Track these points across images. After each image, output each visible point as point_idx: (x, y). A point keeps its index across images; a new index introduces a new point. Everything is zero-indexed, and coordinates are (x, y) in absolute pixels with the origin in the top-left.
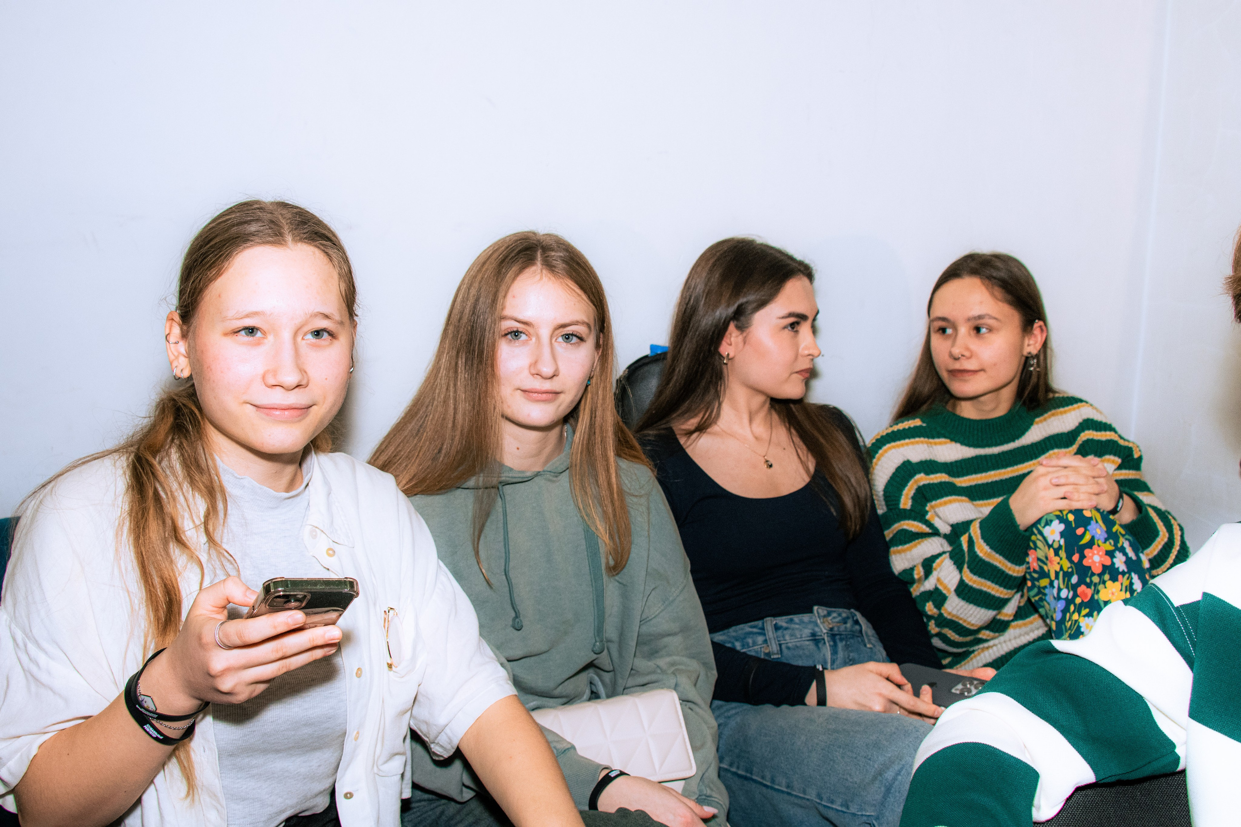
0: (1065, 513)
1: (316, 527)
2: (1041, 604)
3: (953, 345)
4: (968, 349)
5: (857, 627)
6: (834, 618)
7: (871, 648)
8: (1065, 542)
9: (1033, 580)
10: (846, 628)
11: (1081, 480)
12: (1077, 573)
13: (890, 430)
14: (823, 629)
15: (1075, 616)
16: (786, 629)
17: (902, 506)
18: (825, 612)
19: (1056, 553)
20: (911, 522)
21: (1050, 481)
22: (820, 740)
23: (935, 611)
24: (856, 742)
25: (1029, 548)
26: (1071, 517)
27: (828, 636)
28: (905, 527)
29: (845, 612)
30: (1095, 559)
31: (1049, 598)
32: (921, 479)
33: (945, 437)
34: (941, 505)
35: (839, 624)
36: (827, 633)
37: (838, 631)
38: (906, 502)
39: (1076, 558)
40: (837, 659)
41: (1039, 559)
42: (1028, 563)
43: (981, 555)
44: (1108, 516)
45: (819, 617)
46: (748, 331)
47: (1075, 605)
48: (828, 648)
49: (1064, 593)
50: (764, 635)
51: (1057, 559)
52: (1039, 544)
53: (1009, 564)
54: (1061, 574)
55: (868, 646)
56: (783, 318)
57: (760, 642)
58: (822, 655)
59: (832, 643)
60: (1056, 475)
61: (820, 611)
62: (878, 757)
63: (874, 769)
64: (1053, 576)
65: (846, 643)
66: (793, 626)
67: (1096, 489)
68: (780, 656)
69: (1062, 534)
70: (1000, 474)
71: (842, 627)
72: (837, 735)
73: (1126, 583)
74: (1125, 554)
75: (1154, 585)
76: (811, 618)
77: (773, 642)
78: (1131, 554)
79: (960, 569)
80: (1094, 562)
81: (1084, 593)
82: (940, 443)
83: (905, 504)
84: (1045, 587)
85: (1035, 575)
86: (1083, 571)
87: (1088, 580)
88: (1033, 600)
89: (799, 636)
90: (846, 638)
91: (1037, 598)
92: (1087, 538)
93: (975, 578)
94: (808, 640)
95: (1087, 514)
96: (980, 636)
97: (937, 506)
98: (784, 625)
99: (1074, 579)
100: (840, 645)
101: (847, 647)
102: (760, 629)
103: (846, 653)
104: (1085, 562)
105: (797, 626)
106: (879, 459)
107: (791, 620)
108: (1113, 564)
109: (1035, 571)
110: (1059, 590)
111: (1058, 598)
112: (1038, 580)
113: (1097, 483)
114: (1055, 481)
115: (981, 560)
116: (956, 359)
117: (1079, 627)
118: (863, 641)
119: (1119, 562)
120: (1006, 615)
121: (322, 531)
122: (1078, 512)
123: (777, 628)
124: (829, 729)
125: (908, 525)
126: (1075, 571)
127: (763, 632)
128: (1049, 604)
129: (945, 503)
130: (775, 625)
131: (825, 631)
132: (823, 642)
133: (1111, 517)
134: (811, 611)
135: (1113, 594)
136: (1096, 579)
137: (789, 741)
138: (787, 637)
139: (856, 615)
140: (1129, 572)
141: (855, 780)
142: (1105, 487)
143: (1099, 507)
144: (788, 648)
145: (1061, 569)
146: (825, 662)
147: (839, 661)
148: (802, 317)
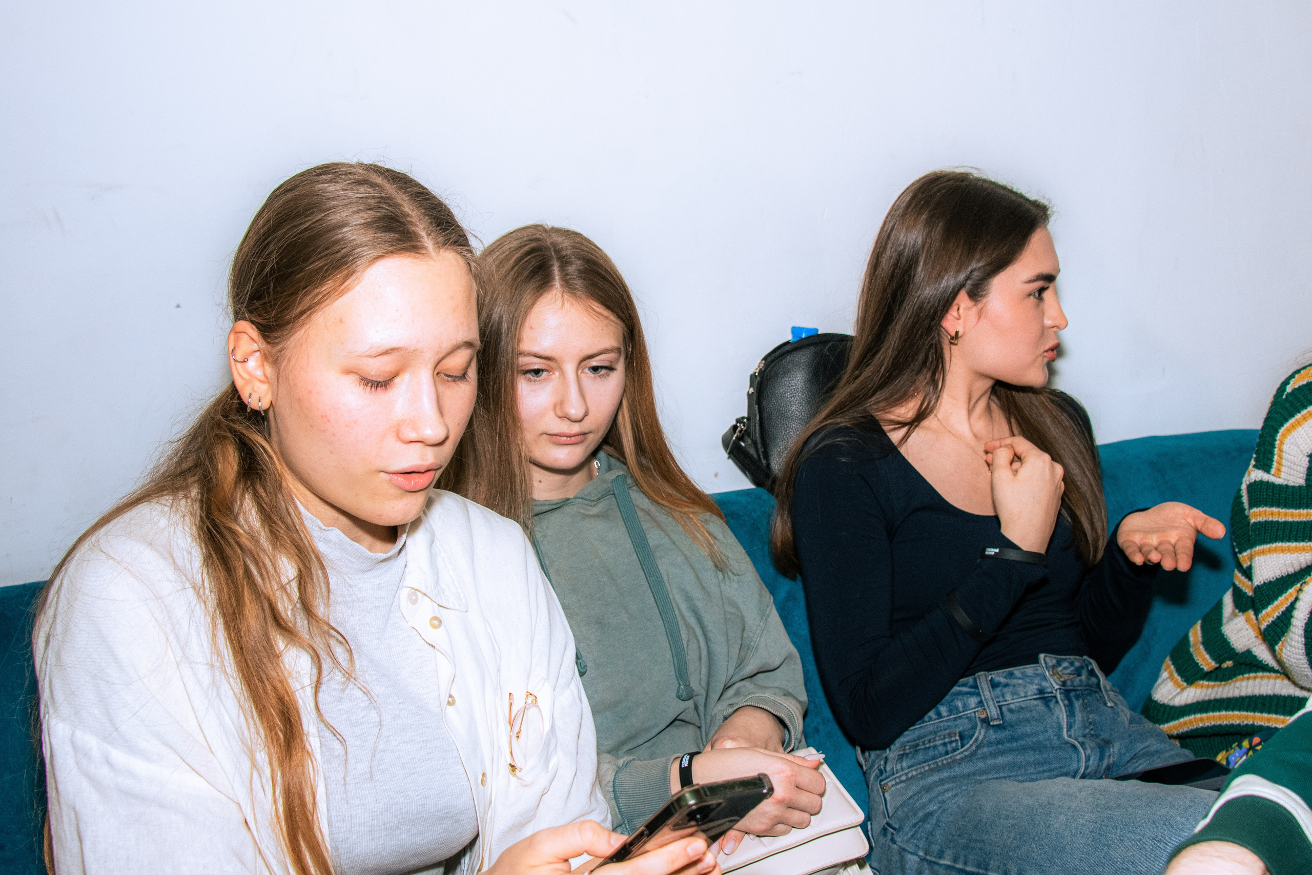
1: (417, 590)
5: (1094, 680)
6: (1065, 668)
7: (1111, 707)
10: (1081, 680)
14: (1053, 685)
16: (1006, 685)
18: (1054, 661)
22: (1086, 820)
24: (1138, 819)
27: (1060, 693)
29: (1078, 660)
35: (1072, 676)
36: (1060, 689)
37: (1072, 685)
40: (1074, 722)
45: (1047, 668)
46: (984, 301)
48: (1063, 708)
50: (979, 695)
55: (1109, 704)
56: (1030, 281)
57: (973, 705)
58: (1055, 718)
59: (1066, 702)
61: (1048, 659)
62: (1170, 838)
63: (1165, 853)
65: (1083, 701)
66: (1014, 681)
68: (1001, 722)
71: (1077, 681)
72: (1110, 812)
76: (1037, 670)
77: (991, 703)
89: (1023, 695)
90: (1083, 694)
94: (1035, 699)
98: (1003, 680)
100: (1077, 704)
101: (1085, 706)
102: (972, 687)
103: (1085, 713)
105: (1020, 681)
107: (1011, 674)
118: (1102, 697)
121: (425, 595)
123: (994, 685)
124: (1097, 806)
127: (977, 691)
130: (991, 680)
131: (1057, 687)
132: (1054, 700)
134: (1036, 661)
137: (1042, 822)
138: (1008, 697)
139: (1091, 664)
141: (1140, 869)
144: (1011, 711)
146: (1060, 728)
147: (1077, 726)
148: (1050, 278)
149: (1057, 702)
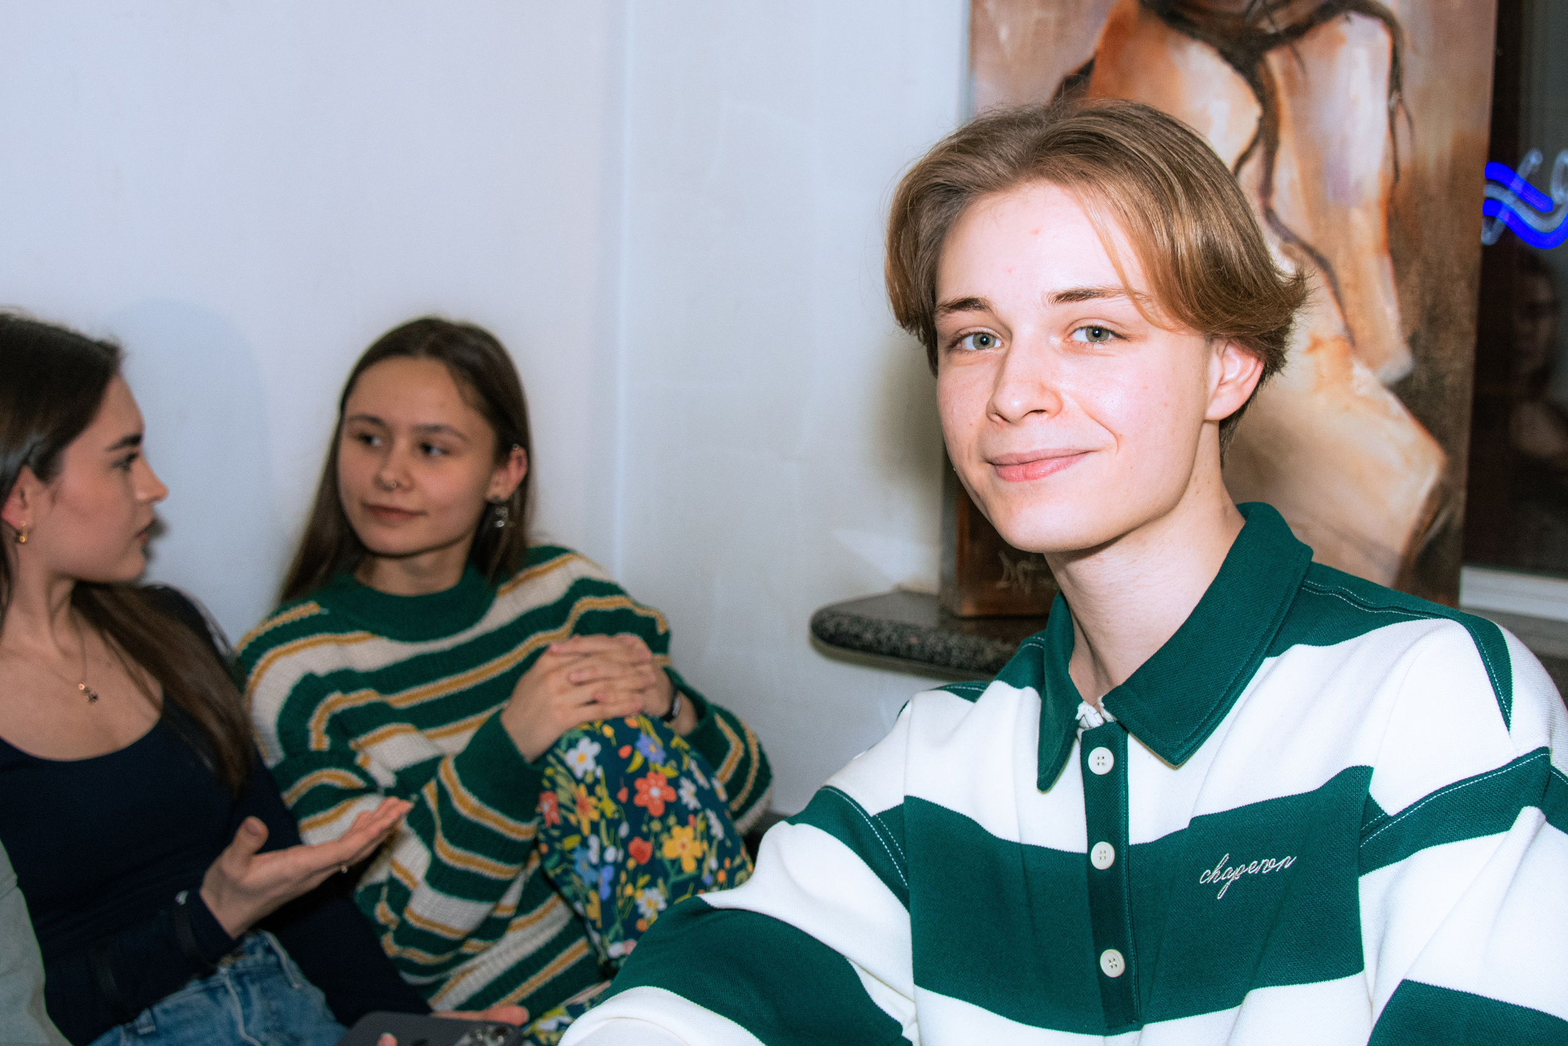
0: (597, 725)
2: (567, 879)
3: (384, 466)
4: (407, 475)
5: (272, 959)
7: (300, 990)
8: (606, 771)
9: (551, 840)
10: (255, 961)
11: (616, 672)
12: (628, 820)
13: (269, 626)
15: (629, 890)
17: (313, 745)
19: (591, 790)
20: (333, 771)
21: (568, 678)
23: (392, 916)
25: (542, 789)
26: (608, 731)
27: (230, 980)
28: (326, 780)
30: (653, 793)
31: (581, 867)
32: (337, 702)
33: (362, 628)
34: (375, 740)
35: (243, 957)
36: (229, 974)
37: (244, 968)
38: (319, 740)
39: (623, 795)
40: (252, 1013)
41: (561, 806)
42: (541, 814)
43: (464, 812)
44: (663, 723)
46: (57, 480)
47: (627, 872)
48: (235, 998)
49: (611, 855)
51: (593, 800)
52: (561, 780)
53: (511, 823)
54: (603, 825)
55: (295, 986)
56: (112, 447)
58: (225, 1013)
59: (239, 989)
60: (574, 667)
64: (586, 829)
65: (261, 986)
67: (639, 683)
69: (598, 760)
70: (457, 683)
71: (250, 961)
73: (701, 826)
74: (694, 781)
75: (832, 787)
78: (702, 780)
79: (428, 840)
80: (652, 799)
81: (640, 852)
82: (356, 640)
83: (319, 741)
84: (572, 851)
85: (555, 833)
86: (636, 815)
87: (645, 828)
88: (551, 874)
90: (260, 978)
91: (558, 871)
92: (637, 762)
93: (458, 851)
94: (197, 993)
95: (632, 723)
96: (466, 950)
97: (367, 743)
99: (624, 830)
100: (254, 990)
101: (264, 991)
103: (265, 1000)
104: (639, 801)
106: (259, 676)
108: (679, 798)
109: (554, 826)
110: (602, 849)
111: (603, 862)
112: (560, 839)
113: (640, 673)
114: (575, 677)
115: (466, 822)
116: (387, 489)
117: (636, 907)
118: (286, 980)
119: (688, 795)
120: (506, 909)
122: (617, 722)
125: (329, 776)
126: (624, 816)
128: (580, 876)
129: (382, 737)
131: (224, 972)
132: (223, 990)
133: (666, 725)
135: (683, 846)
136: (656, 826)
139: (265, 939)
140: (703, 809)
142: (653, 678)
143: (646, 711)
144: (166, 1012)
145: (603, 815)
146: (232, 1024)
147: (256, 1017)
148: (135, 440)
149: (227, 991)
